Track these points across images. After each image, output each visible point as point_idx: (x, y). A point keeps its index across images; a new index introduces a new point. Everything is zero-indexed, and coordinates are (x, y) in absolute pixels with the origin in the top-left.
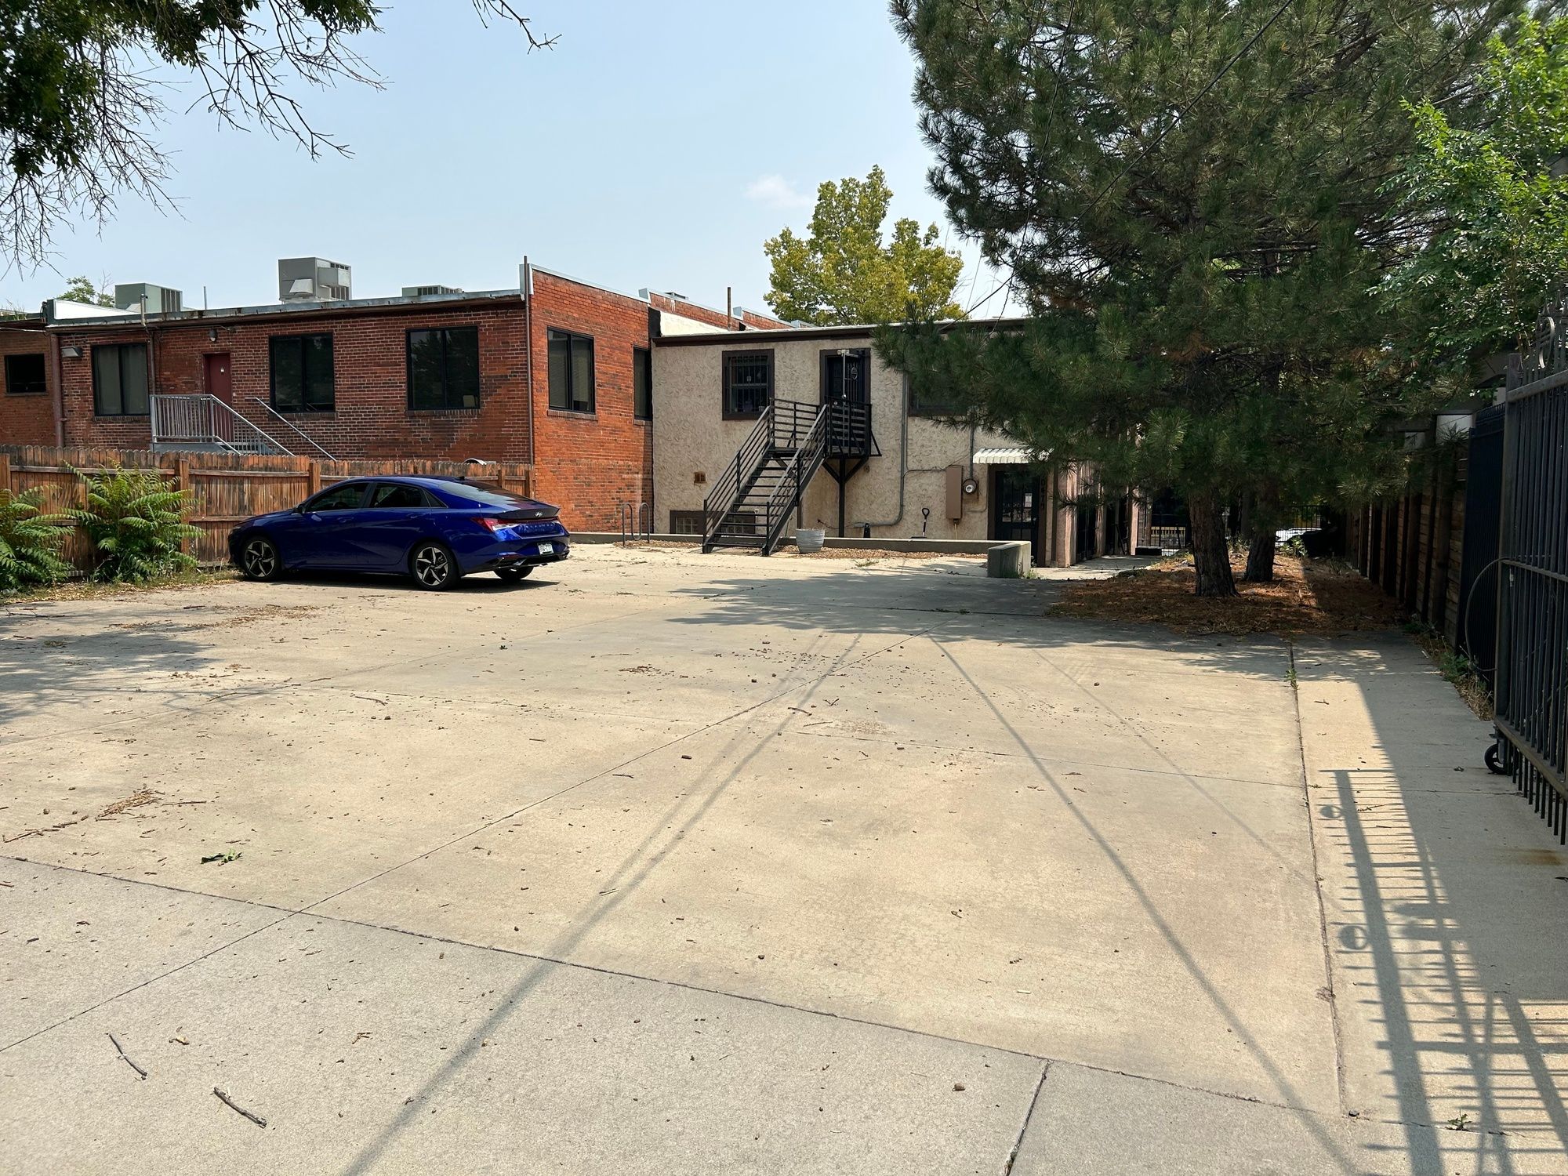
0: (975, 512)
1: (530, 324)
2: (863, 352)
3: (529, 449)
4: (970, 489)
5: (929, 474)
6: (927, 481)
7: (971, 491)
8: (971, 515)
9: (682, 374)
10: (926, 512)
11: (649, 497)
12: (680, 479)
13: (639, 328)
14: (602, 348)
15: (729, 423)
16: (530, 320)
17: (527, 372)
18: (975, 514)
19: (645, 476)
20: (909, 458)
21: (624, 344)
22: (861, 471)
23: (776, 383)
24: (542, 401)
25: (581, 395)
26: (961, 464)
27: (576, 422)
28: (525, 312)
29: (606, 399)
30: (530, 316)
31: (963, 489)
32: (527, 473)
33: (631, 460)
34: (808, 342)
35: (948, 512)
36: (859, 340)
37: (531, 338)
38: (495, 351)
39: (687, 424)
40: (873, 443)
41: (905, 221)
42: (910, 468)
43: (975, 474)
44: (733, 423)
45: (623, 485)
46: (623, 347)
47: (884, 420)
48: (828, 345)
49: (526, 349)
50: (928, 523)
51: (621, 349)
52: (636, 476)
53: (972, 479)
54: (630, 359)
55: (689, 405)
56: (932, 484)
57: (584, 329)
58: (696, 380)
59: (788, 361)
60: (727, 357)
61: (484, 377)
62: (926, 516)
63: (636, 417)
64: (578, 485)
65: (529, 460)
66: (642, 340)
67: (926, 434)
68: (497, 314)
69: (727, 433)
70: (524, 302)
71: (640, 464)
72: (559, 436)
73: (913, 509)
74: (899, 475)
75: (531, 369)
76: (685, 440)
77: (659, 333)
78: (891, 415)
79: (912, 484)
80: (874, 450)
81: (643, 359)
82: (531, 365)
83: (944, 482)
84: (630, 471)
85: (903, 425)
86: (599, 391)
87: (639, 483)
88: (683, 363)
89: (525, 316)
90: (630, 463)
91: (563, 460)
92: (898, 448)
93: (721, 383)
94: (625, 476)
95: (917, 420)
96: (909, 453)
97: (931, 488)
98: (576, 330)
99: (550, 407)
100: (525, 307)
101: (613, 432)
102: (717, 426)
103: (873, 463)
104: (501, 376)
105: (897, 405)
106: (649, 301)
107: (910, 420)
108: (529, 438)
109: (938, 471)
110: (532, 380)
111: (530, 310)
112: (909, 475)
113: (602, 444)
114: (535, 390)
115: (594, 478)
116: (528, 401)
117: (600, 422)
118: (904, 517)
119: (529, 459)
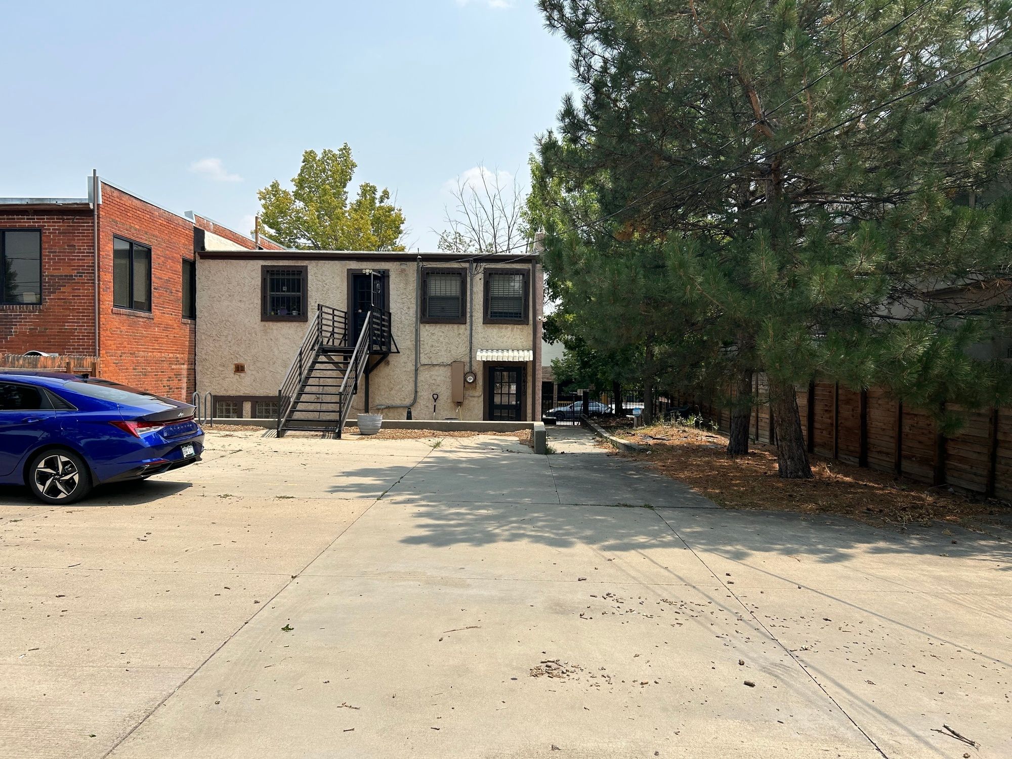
0: (474, 397)
1: (98, 230)
2: (384, 272)
3: (95, 342)
4: (470, 379)
5: (437, 368)
6: (437, 374)
7: (471, 381)
8: (471, 399)
9: (224, 282)
10: (435, 396)
11: (193, 385)
12: (221, 369)
13: (187, 243)
14: (158, 257)
15: (267, 324)
16: (98, 226)
17: (94, 273)
18: (473, 399)
19: (189, 367)
20: (421, 355)
21: (175, 255)
22: (383, 364)
23: (309, 293)
24: (107, 299)
25: (139, 296)
26: (462, 360)
27: (136, 319)
28: (94, 219)
29: (161, 300)
30: (98, 223)
31: (465, 380)
32: (94, 365)
33: (179, 353)
34: (336, 262)
35: (453, 395)
36: (380, 263)
37: (98, 243)
38: (58, 252)
39: (228, 324)
40: (392, 343)
41: (367, 185)
42: (422, 362)
43: (473, 368)
44: (271, 324)
45: (172, 374)
46: (175, 258)
47: (401, 326)
48: (354, 265)
49: (93, 253)
50: (437, 405)
51: (173, 259)
52: (183, 366)
53: (471, 372)
54: (179, 267)
55: (230, 308)
56: (440, 375)
57: (144, 240)
58: (237, 288)
59: (319, 276)
60: (266, 271)
61: (47, 276)
62: (435, 400)
63: (184, 317)
64: (136, 375)
65: (94, 354)
66: (188, 252)
67: (435, 337)
68: (63, 219)
69: (265, 332)
70: (93, 211)
71: (186, 356)
72: (121, 332)
73: (425, 395)
74: (414, 368)
75: (99, 270)
76: (226, 337)
77: (203, 248)
78: (406, 322)
79: (424, 376)
80: (393, 349)
81: (190, 268)
82: (99, 267)
83: (449, 374)
84: (178, 362)
85: (416, 330)
86: (154, 293)
87: (185, 373)
88: (225, 274)
89: (93, 223)
90: (178, 356)
91: (125, 353)
92: (412, 347)
93: (259, 291)
94: (174, 367)
95: (427, 326)
96: (422, 351)
97: (439, 378)
98: (138, 240)
99: (114, 306)
100: (93, 215)
101: (166, 329)
102: (256, 326)
103: (392, 358)
104: (66, 276)
105: (411, 315)
106: (194, 221)
107: (422, 326)
108: (94, 333)
109: (445, 366)
110: (99, 280)
111: (99, 217)
112: (421, 368)
113: (156, 339)
114: (101, 290)
115: (149, 369)
116: (94, 300)
117: (155, 321)
118: (418, 400)
119: (95, 352)
